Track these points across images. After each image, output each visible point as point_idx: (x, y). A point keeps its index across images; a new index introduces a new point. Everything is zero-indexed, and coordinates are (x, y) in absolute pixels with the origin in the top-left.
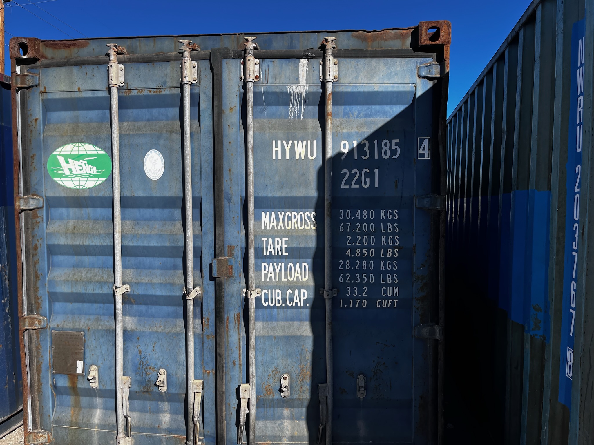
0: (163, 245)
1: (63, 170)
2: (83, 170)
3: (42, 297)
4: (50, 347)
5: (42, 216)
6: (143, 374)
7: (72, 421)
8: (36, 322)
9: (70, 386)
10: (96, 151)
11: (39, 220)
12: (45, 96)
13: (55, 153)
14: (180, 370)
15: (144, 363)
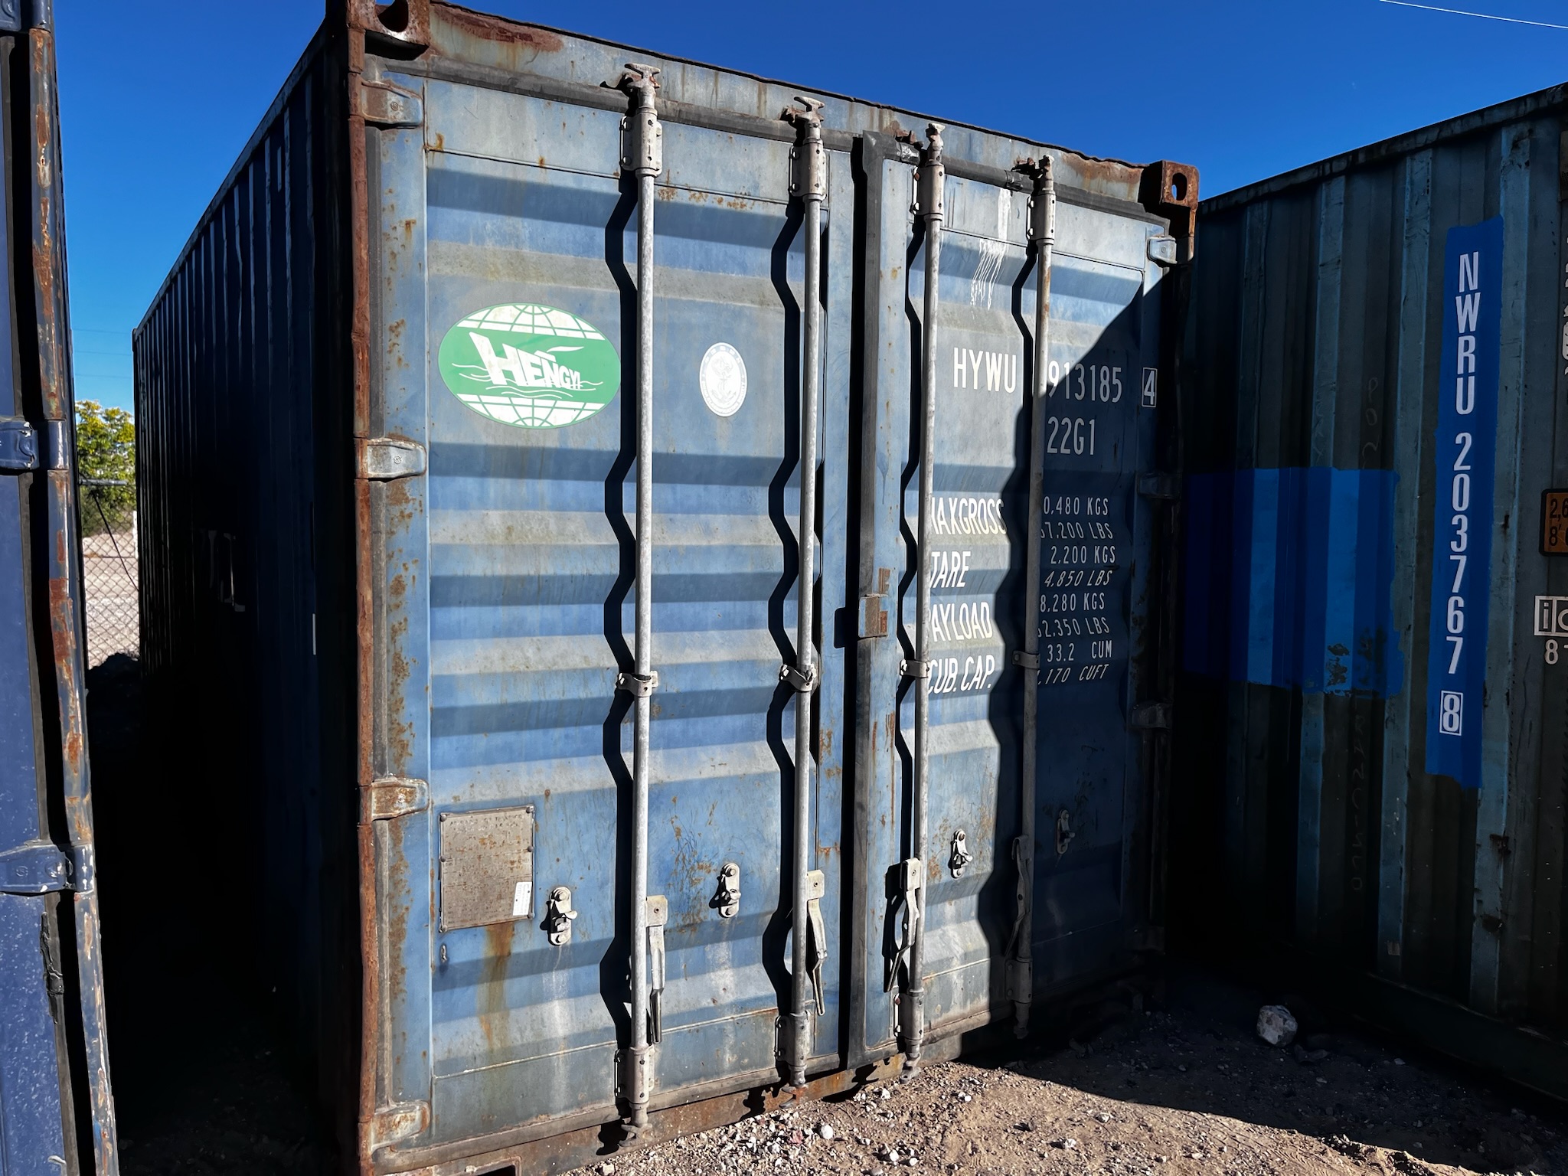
0: (738, 570)
1: (487, 373)
2: (543, 377)
3: (413, 726)
4: (432, 860)
5: (419, 498)
6: (683, 884)
7: (492, 1051)
8: (401, 796)
9: (491, 954)
10: (581, 330)
11: (408, 508)
12: (439, 161)
13: (464, 324)
14: (769, 858)
15: (687, 858)
